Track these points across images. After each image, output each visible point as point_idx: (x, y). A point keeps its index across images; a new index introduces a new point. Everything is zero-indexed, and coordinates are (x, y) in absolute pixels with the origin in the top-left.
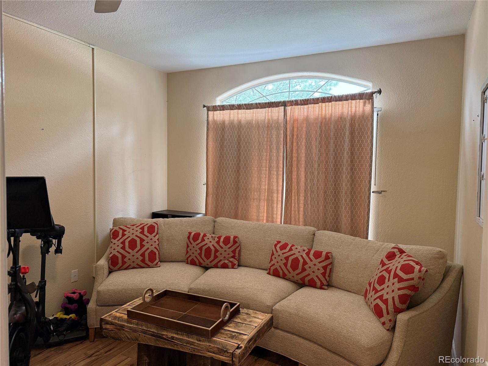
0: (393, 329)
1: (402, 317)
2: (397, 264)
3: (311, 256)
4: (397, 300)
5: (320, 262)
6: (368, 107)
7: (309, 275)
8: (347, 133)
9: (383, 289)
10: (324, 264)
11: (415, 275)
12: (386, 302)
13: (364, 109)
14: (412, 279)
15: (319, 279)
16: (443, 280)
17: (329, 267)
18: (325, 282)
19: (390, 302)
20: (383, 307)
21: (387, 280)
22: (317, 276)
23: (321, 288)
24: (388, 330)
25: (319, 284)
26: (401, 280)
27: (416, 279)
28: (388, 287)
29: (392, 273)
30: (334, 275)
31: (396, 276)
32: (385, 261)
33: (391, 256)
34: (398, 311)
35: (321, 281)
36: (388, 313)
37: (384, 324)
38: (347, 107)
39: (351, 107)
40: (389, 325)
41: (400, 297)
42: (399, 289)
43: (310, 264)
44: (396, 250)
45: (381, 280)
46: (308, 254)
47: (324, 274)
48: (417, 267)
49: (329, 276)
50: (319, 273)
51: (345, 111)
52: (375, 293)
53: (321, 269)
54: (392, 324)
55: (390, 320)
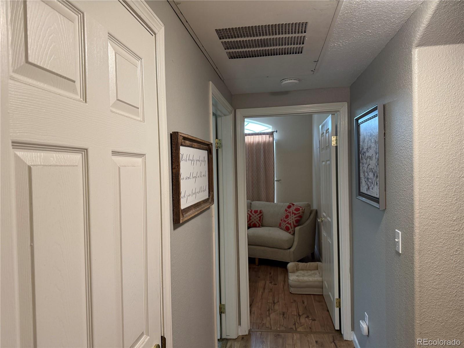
0: (294, 234)
1: (297, 229)
2: (292, 209)
3: (253, 213)
4: (294, 222)
5: (258, 215)
6: (271, 139)
7: (253, 221)
8: (262, 151)
9: (288, 220)
10: (259, 215)
11: (301, 211)
12: (290, 224)
13: (269, 139)
14: (299, 213)
15: (258, 223)
16: (310, 215)
17: (262, 217)
18: (260, 224)
19: (292, 224)
20: (289, 226)
21: (289, 216)
22: (257, 222)
23: (259, 227)
24: (292, 235)
25: (258, 225)
26: (295, 214)
27: (301, 213)
28: (290, 218)
29: (291, 213)
30: (264, 221)
31: (293, 213)
32: (287, 209)
33: (289, 207)
34: (295, 226)
35: (259, 224)
36: (291, 228)
37: (290, 233)
38: (261, 138)
39: (263, 139)
40: (292, 233)
41: (296, 221)
42: (295, 218)
43: (253, 216)
44: (291, 204)
45: (287, 217)
46: (251, 212)
47: (260, 220)
48: (301, 209)
49: (262, 221)
50: (258, 220)
51: (260, 140)
52: (285, 222)
53: (258, 218)
54: (293, 232)
55: (292, 231)
